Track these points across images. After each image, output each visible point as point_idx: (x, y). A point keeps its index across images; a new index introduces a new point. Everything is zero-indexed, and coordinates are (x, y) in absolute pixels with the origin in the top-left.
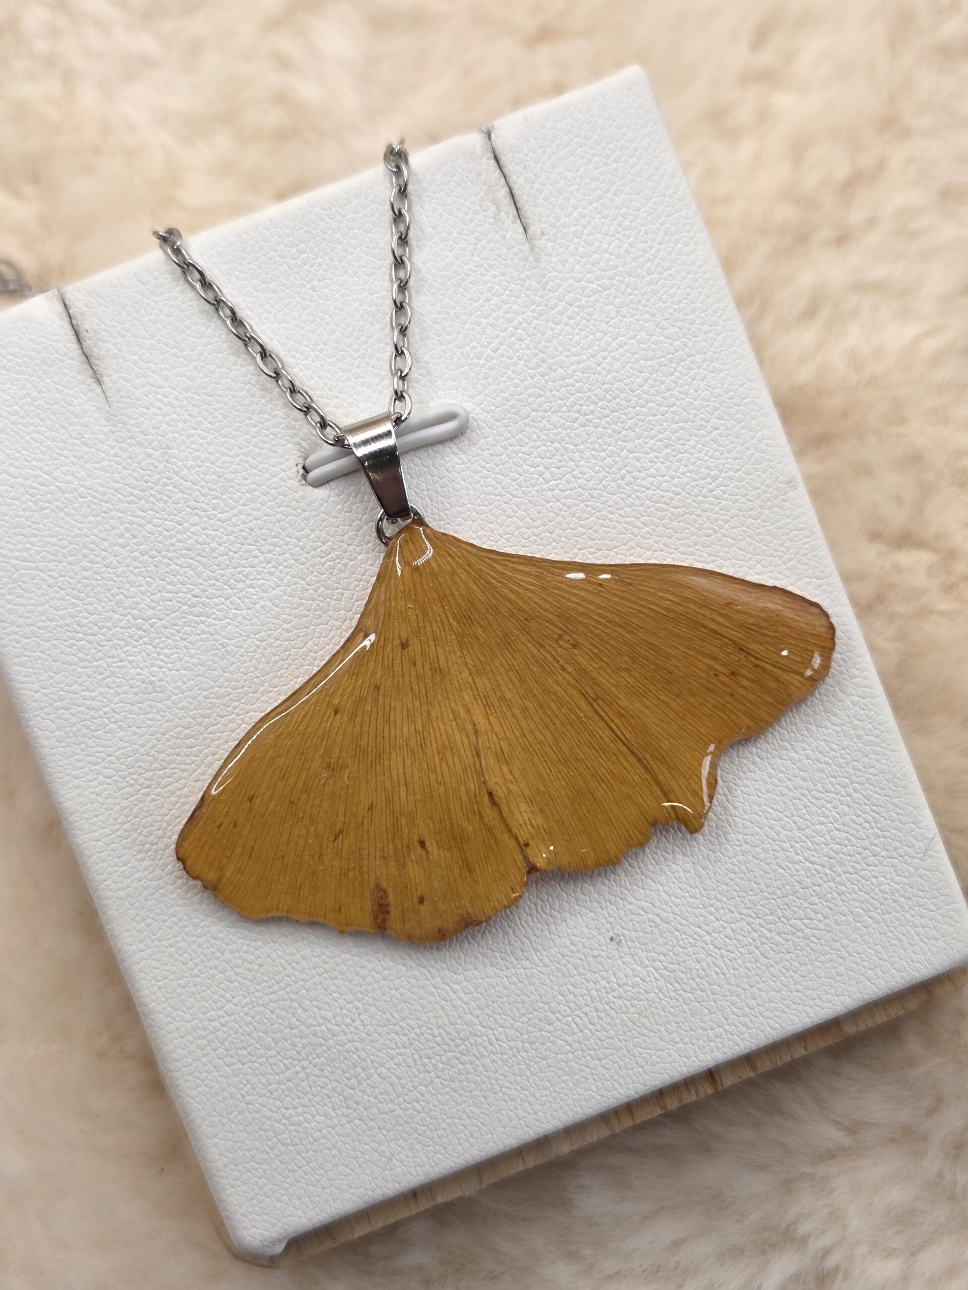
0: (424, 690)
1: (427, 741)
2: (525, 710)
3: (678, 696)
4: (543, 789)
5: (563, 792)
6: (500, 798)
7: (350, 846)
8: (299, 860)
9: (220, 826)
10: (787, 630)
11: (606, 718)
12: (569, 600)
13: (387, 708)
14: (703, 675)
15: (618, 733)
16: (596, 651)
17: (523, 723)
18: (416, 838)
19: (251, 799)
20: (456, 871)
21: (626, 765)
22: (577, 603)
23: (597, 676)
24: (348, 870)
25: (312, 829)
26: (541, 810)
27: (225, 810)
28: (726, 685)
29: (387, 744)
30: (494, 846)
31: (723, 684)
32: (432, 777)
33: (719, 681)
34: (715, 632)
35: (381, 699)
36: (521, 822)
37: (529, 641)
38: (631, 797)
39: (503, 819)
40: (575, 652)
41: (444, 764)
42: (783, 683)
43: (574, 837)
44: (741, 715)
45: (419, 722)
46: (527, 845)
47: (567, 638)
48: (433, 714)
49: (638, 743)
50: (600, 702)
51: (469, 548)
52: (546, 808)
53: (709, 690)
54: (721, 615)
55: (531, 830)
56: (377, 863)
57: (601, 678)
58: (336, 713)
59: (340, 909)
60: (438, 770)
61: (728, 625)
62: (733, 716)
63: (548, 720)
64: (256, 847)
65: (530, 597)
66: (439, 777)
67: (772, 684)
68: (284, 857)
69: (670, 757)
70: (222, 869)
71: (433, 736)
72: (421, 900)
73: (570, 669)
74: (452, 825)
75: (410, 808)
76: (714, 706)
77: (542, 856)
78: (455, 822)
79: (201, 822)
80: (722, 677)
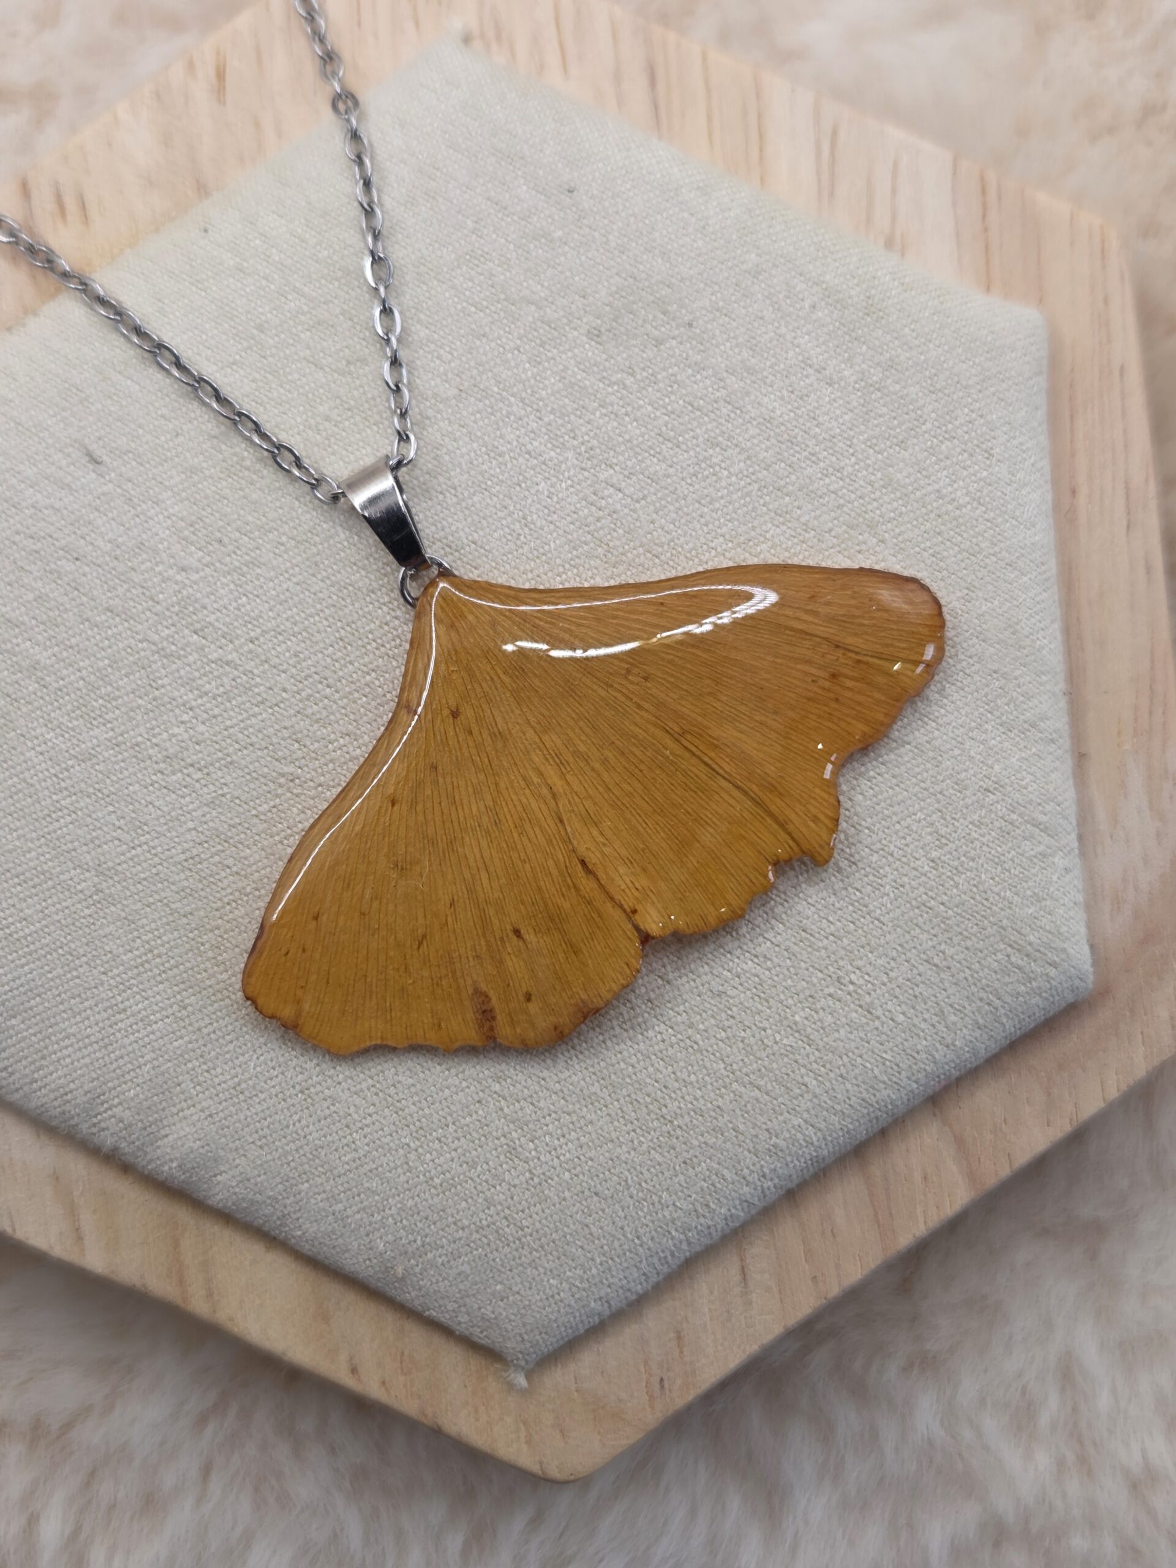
0: (486, 760)
1: (501, 817)
2: (605, 761)
3: (775, 713)
4: (642, 846)
5: (664, 845)
6: (595, 864)
7: (437, 951)
8: (383, 977)
9: (287, 953)
10: (885, 615)
11: (698, 753)
12: (630, 628)
13: (450, 788)
14: (799, 683)
15: (715, 766)
16: (672, 680)
17: (606, 776)
18: (509, 927)
19: (316, 918)
20: (561, 956)
21: (732, 802)
22: (639, 630)
23: (679, 707)
24: (440, 978)
25: (391, 940)
26: (644, 870)
27: (290, 934)
28: (829, 691)
29: (457, 828)
30: (598, 920)
31: (823, 688)
32: (515, 855)
33: (820, 687)
34: (802, 631)
35: (441, 780)
36: (623, 887)
38: (744, 838)
39: (601, 886)
40: (648, 685)
41: (524, 839)
43: (688, 894)
44: (853, 722)
45: (488, 797)
46: (635, 912)
47: (636, 671)
48: (502, 785)
49: (740, 774)
50: (689, 737)
51: (507, 591)
52: (649, 866)
53: (810, 699)
54: (806, 611)
55: (636, 894)
56: (471, 964)
57: (684, 710)
58: (393, 804)
59: (439, 1025)
60: (520, 847)
61: (816, 621)
62: (843, 724)
63: (633, 767)
64: (333, 970)
65: (585, 633)
66: (523, 855)
67: (881, 679)
68: (366, 976)
69: (780, 783)
70: (299, 1002)
71: (506, 809)
72: (528, 998)
73: (646, 705)
74: (546, 905)
75: (496, 895)
76: (820, 716)
77: (653, 922)
78: (549, 902)
79: (265, 953)
80: (821, 682)
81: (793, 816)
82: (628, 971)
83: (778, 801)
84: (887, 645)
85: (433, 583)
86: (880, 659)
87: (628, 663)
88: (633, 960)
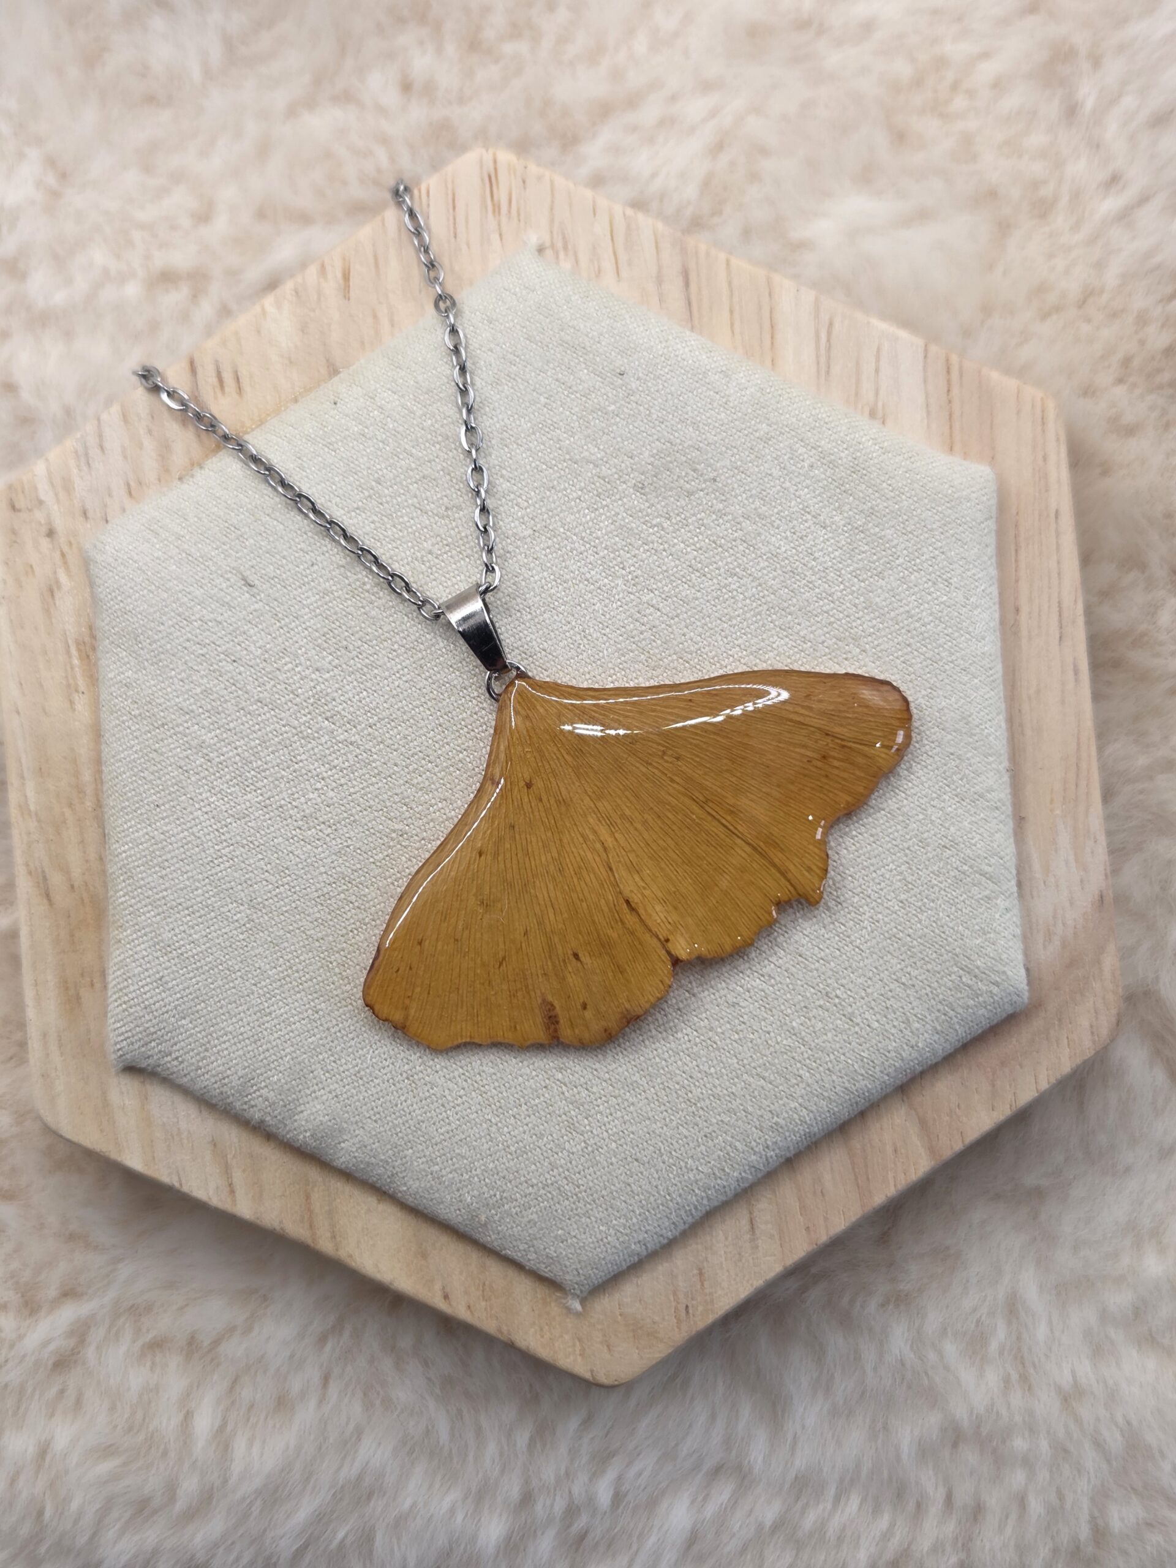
0: (553, 821)
1: (564, 866)
2: (645, 823)
3: (779, 786)
4: (673, 889)
5: (691, 889)
6: (637, 903)
7: (514, 970)
8: (472, 989)
9: (398, 970)
10: (865, 710)
11: (718, 817)
13: (524, 843)
14: (797, 763)
15: (731, 828)
16: (698, 760)
17: (646, 835)
18: (570, 952)
19: (420, 943)
20: (610, 974)
21: (744, 855)
23: (703, 781)
24: (516, 990)
25: (479, 961)
26: (675, 908)
27: (400, 956)
28: (820, 769)
29: (530, 875)
30: (639, 947)
31: (816, 767)
32: (574, 896)
33: (813, 766)
34: (800, 723)
35: (517, 837)
36: (659, 921)
37: (637, 762)
38: (753, 883)
39: (641, 920)
40: (680, 763)
41: (582, 883)
42: (870, 758)
43: (709, 927)
44: (841, 794)
45: (554, 850)
46: (667, 940)
47: (670, 752)
48: (565, 841)
49: (750, 834)
50: (711, 804)
51: (570, 690)
52: (679, 905)
53: (805, 776)
54: (803, 707)
55: (669, 927)
56: (540, 980)
57: (707, 783)
58: (480, 854)
59: (515, 1027)
60: (578, 889)
61: (811, 714)
62: (831, 795)
63: (667, 828)
64: (433, 984)
66: (581, 896)
67: (860, 760)
68: (458, 989)
69: (781, 841)
70: (406, 1008)
71: (568, 860)
72: (584, 1007)
73: (678, 779)
74: (599, 935)
75: (560, 927)
76: (813, 789)
77: (682, 948)
78: (601, 932)
79: (381, 970)
80: (815, 763)
81: (792, 867)
82: (662, 987)
83: (780, 855)
84: (867, 734)
85: (512, 683)
86: (861, 744)
87: (664, 746)
88: (666, 978)
